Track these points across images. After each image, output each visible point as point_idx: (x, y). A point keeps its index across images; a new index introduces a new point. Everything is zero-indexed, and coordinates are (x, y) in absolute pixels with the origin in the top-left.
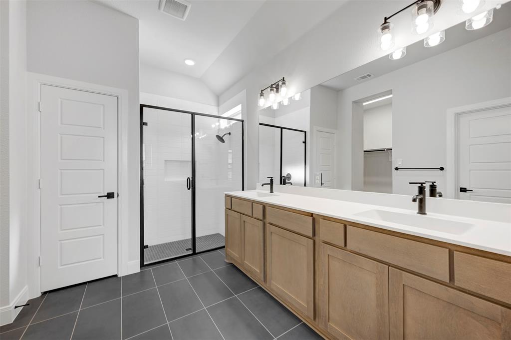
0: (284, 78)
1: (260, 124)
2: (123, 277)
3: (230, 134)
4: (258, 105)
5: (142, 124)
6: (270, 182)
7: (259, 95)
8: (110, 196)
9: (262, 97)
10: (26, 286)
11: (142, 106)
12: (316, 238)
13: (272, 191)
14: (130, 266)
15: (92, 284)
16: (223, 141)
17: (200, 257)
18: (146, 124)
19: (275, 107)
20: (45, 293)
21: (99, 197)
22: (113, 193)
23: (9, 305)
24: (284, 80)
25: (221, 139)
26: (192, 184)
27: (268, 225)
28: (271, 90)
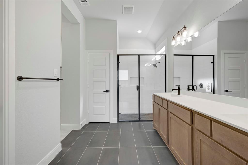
0: (185, 26)
1: (174, 55)
2: (111, 124)
3: (160, 63)
4: (171, 45)
5: (118, 62)
6: (177, 88)
7: (172, 39)
8: (107, 91)
9: (174, 40)
10: (85, 119)
11: (118, 55)
12: (194, 126)
13: (179, 94)
14: (114, 120)
15: (102, 123)
16: (156, 67)
17: (142, 123)
18: (120, 62)
19: (183, 43)
20: (90, 123)
21: (104, 91)
22: (108, 90)
23: (80, 123)
24: (185, 27)
25: (155, 66)
26: (139, 88)
27: (169, 112)
28: (178, 35)
